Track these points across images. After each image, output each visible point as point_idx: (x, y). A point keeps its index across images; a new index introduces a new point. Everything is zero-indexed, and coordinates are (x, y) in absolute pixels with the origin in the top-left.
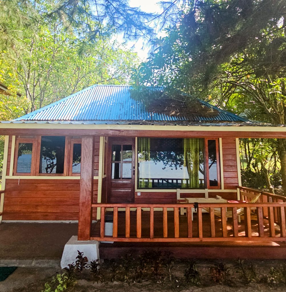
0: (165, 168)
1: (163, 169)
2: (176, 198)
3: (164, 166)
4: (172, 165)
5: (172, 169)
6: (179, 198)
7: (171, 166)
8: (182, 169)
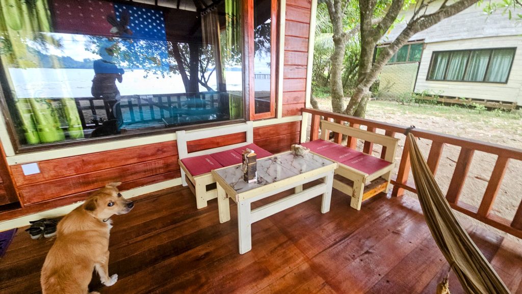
0: (147, 76)
1: (144, 77)
2: (177, 155)
3: (145, 74)
4: (157, 72)
5: (158, 78)
6: (183, 154)
7: (155, 73)
8: (170, 77)
